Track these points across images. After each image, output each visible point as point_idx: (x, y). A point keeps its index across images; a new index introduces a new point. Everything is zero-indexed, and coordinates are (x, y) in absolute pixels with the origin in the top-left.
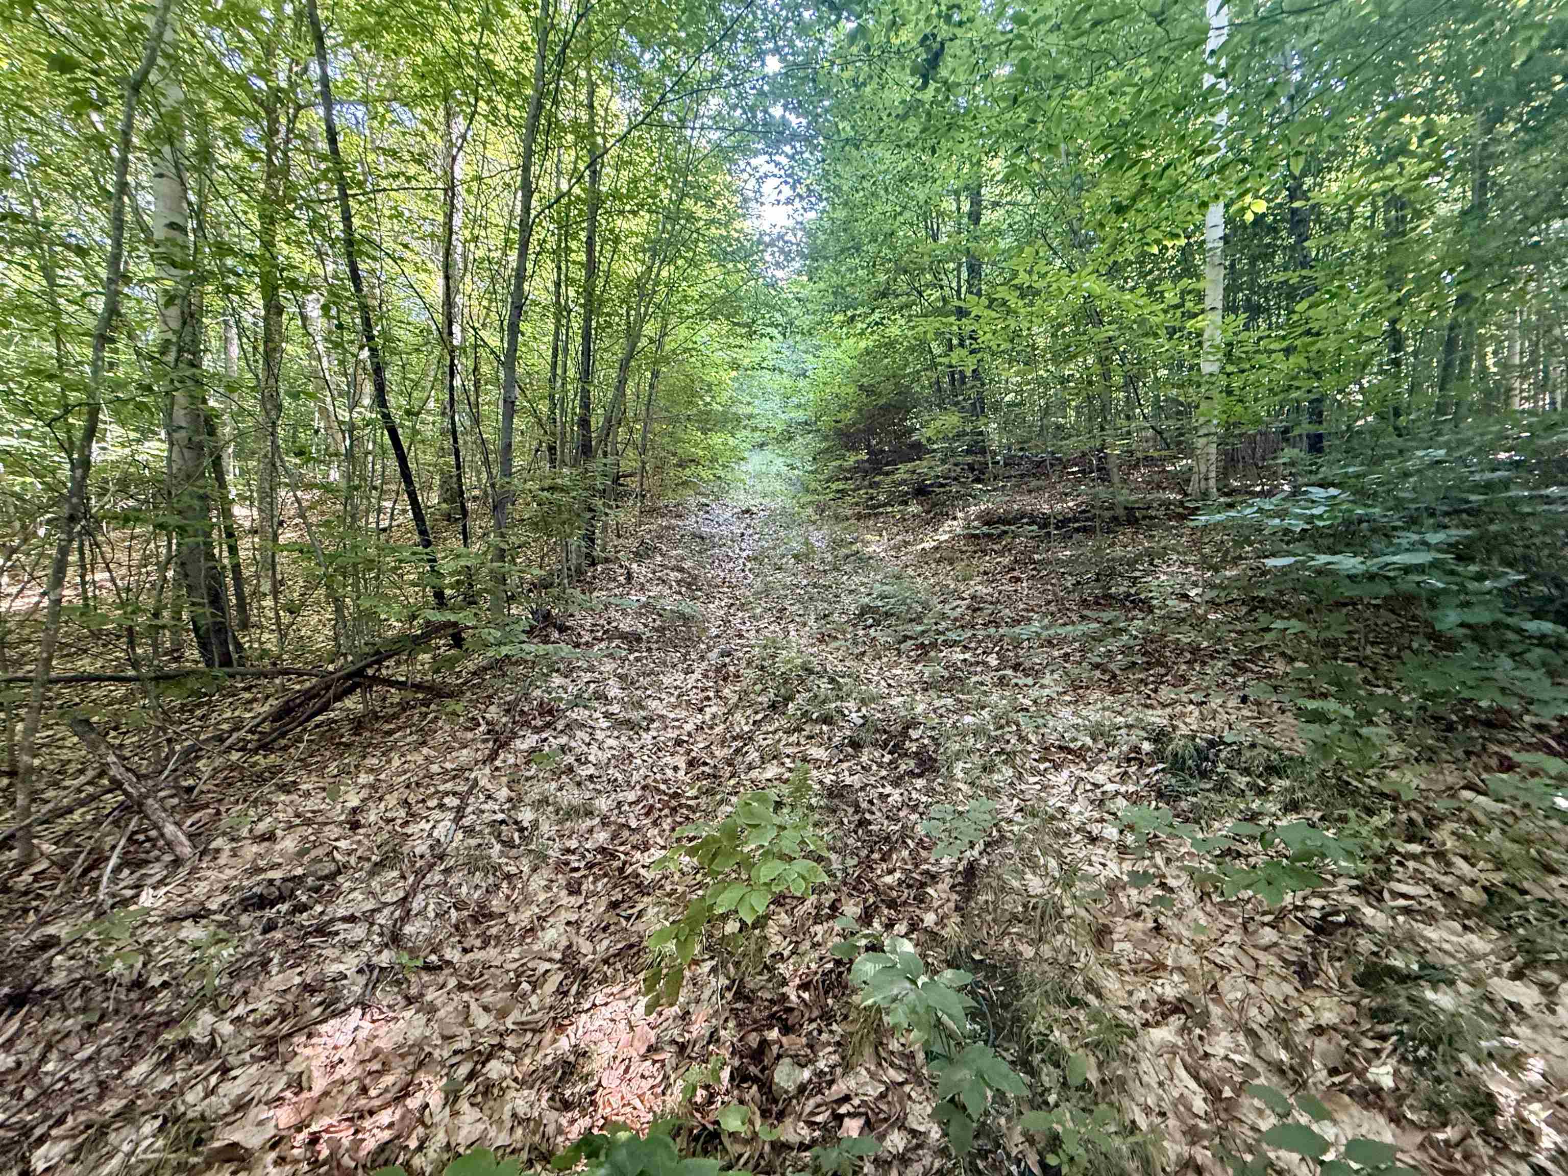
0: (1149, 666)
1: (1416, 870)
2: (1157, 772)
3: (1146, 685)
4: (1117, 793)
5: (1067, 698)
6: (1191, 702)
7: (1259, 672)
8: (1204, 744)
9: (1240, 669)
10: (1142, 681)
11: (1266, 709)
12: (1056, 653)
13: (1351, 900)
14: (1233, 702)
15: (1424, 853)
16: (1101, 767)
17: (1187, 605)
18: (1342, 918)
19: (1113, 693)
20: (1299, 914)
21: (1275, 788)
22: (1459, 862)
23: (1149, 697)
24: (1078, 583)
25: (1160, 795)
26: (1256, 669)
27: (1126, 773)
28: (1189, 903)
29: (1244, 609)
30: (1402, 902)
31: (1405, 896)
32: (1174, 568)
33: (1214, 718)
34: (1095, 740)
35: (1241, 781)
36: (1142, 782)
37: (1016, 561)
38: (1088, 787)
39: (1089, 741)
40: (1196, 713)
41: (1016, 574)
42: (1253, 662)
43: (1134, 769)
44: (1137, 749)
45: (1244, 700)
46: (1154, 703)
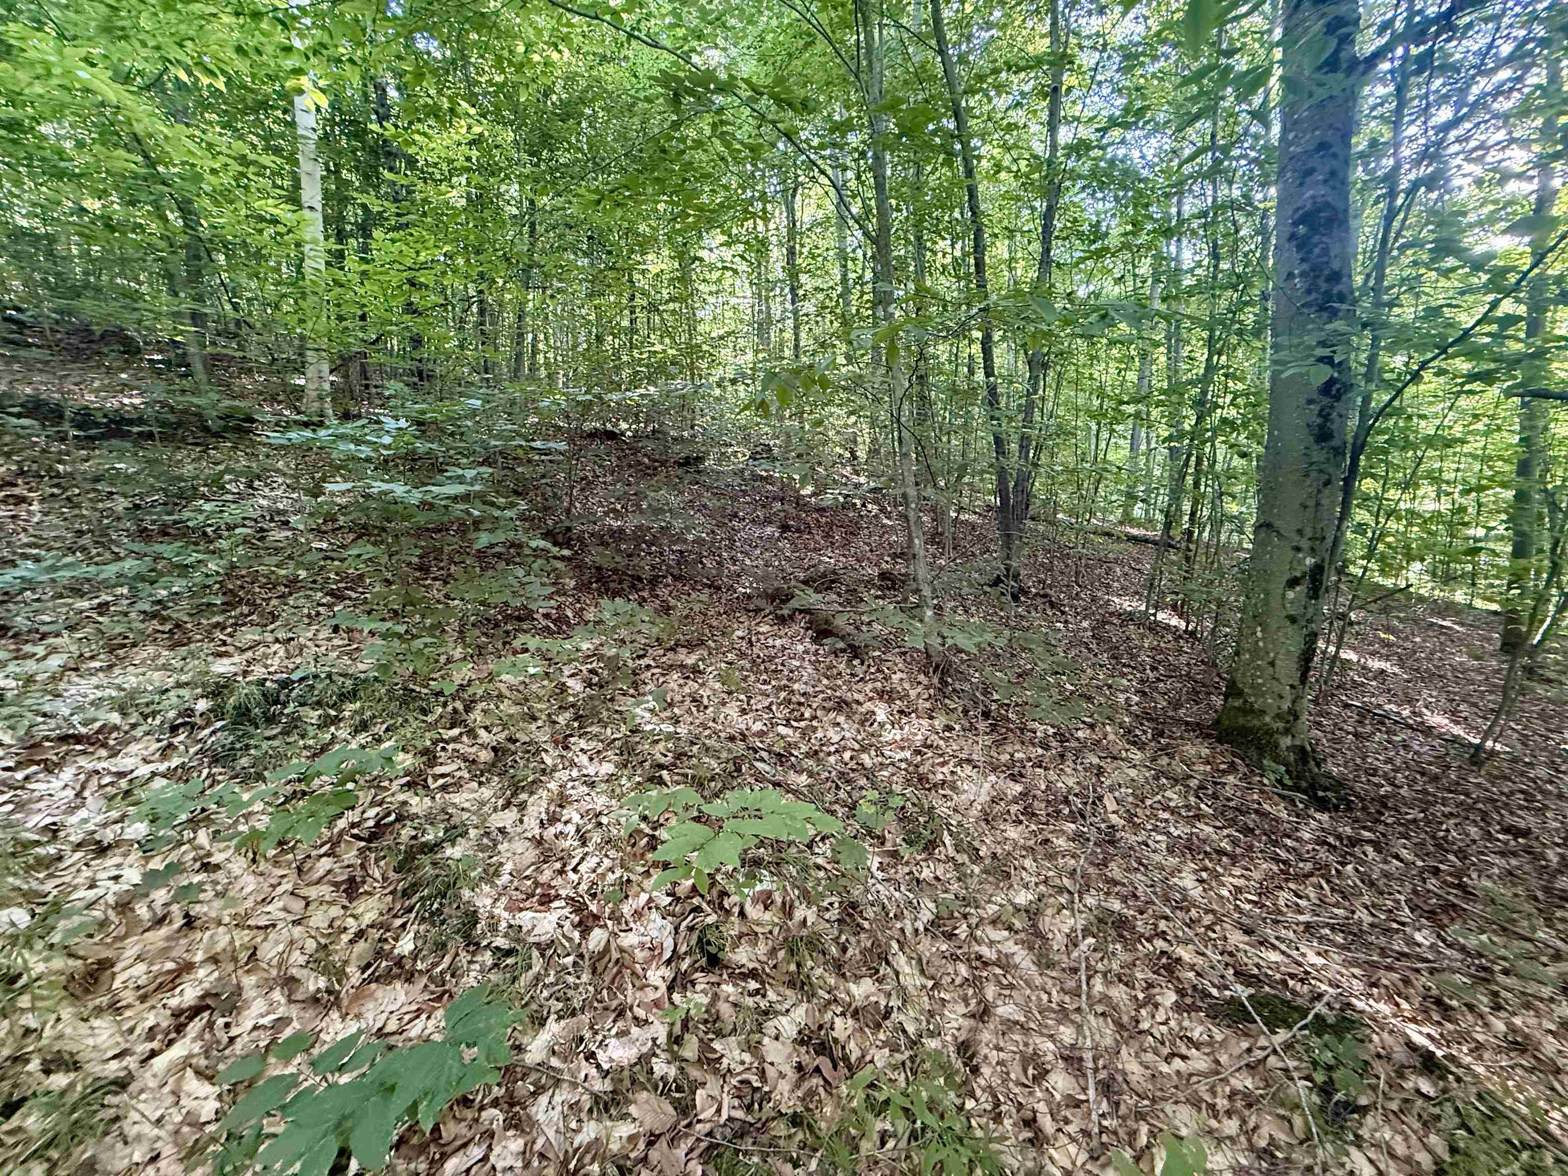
0: (228, 606)
1: (454, 750)
2: (214, 732)
3: (224, 628)
4: (154, 774)
5: (96, 664)
6: (277, 640)
7: (357, 599)
8: (275, 686)
9: (338, 597)
10: (217, 625)
11: (358, 635)
12: (86, 604)
13: (401, 797)
14: (325, 633)
15: (461, 734)
16: (133, 748)
17: (289, 533)
18: (392, 818)
19: (171, 648)
20: (355, 831)
21: (347, 714)
22: (482, 733)
23: (224, 643)
24: (137, 507)
25: (215, 760)
26: (354, 595)
27: (170, 745)
28: (238, 872)
29: (352, 536)
30: (441, 781)
31: (443, 776)
32: (279, 493)
33: (301, 654)
34: (124, 714)
35: (313, 716)
36: (192, 751)
37: (21, 473)
38: (107, 780)
39: (115, 718)
40: (282, 653)
41: (16, 491)
42: (351, 589)
43: (181, 738)
44: (189, 713)
45: (336, 629)
46: (231, 649)
